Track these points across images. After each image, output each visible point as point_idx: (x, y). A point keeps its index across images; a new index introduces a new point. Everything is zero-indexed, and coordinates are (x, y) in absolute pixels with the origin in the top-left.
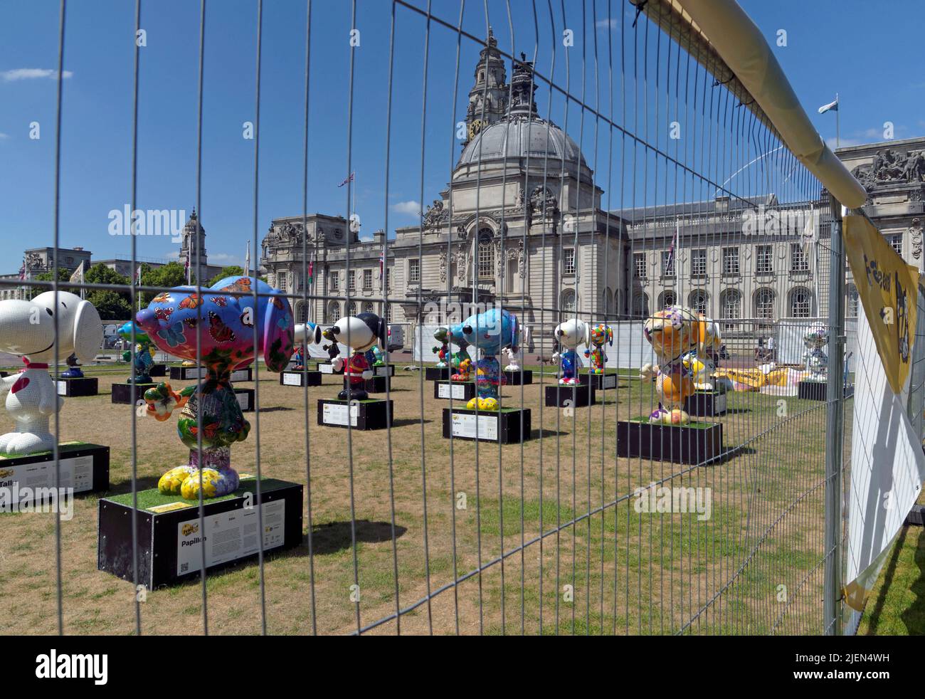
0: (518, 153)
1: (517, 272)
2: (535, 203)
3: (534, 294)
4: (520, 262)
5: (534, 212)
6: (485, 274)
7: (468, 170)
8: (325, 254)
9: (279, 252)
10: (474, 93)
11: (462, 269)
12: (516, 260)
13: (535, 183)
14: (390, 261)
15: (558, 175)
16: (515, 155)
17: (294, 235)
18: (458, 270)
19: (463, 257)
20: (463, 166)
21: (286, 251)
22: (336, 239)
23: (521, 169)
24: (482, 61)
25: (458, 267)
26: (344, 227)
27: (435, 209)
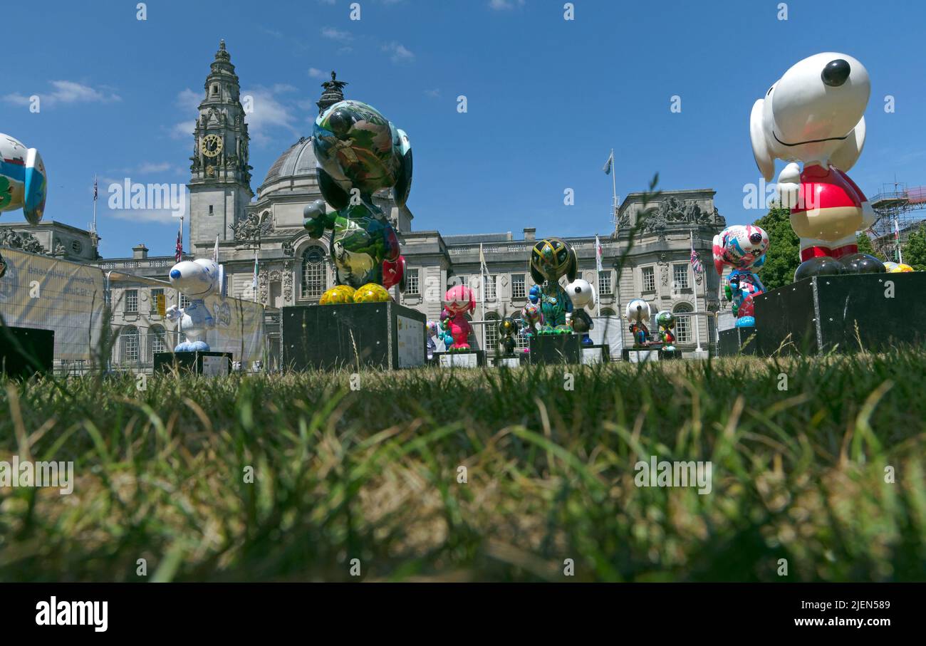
7: (292, 183)
10: (206, 106)
11: (288, 288)
18: (283, 290)
20: (283, 179)
22: (74, 253)
24: (214, 74)
25: (283, 285)
26: (82, 239)
27: (251, 222)
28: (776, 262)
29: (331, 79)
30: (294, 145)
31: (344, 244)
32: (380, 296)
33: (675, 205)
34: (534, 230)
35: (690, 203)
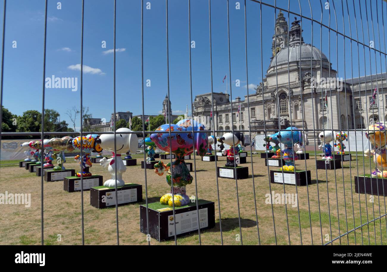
0: (296, 59)
1: (298, 110)
2: (305, 80)
4: (300, 106)
5: (305, 84)
6: (284, 112)
7: (274, 69)
8: (217, 108)
9: (198, 108)
12: (298, 105)
13: (304, 71)
14: (243, 109)
15: (315, 67)
16: (294, 60)
17: (204, 101)
18: (272, 111)
19: (274, 106)
20: (272, 67)
21: (201, 108)
22: (220, 102)
23: (297, 66)
24: (277, 23)
26: (223, 97)
27: (261, 86)
29: (295, 21)
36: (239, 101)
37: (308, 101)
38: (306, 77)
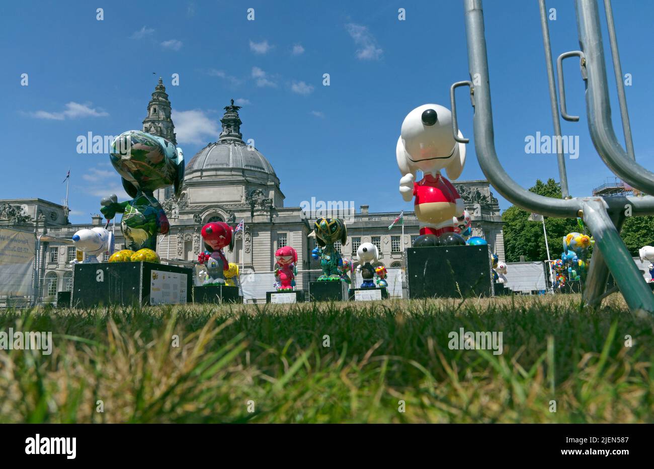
0: (241, 166)
1: (242, 248)
2: (256, 201)
3: (256, 264)
4: (246, 241)
7: (202, 174)
8: (45, 232)
10: (148, 122)
11: (197, 246)
15: (267, 183)
17: (14, 215)
18: (193, 247)
19: (199, 237)
23: (244, 176)
24: (154, 100)
25: (193, 244)
26: (58, 211)
27: (172, 200)
28: (533, 230)
29: (231, 104)
30: (204, 148)
31: (127, 223)
32: (147, 257)
33: (463, 191)
34: (367, 207)
35: (473, 189)
36: (99, 222)
37: (260, 235)
38: (259, 196)
